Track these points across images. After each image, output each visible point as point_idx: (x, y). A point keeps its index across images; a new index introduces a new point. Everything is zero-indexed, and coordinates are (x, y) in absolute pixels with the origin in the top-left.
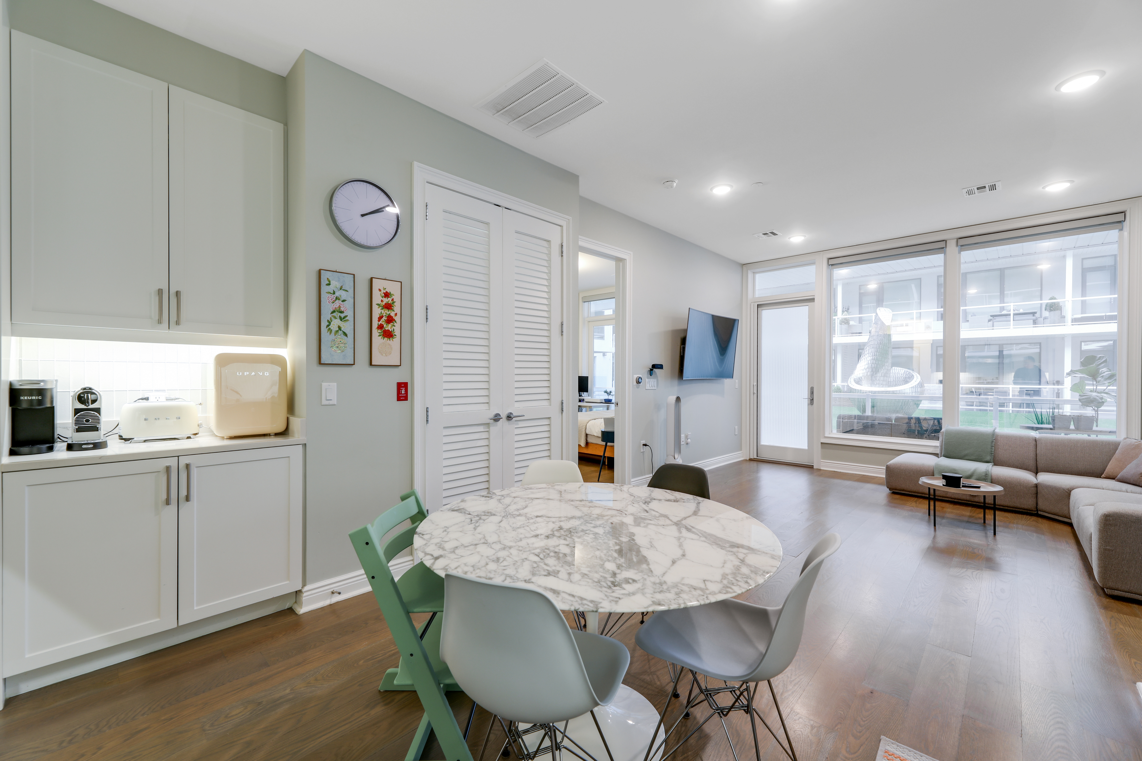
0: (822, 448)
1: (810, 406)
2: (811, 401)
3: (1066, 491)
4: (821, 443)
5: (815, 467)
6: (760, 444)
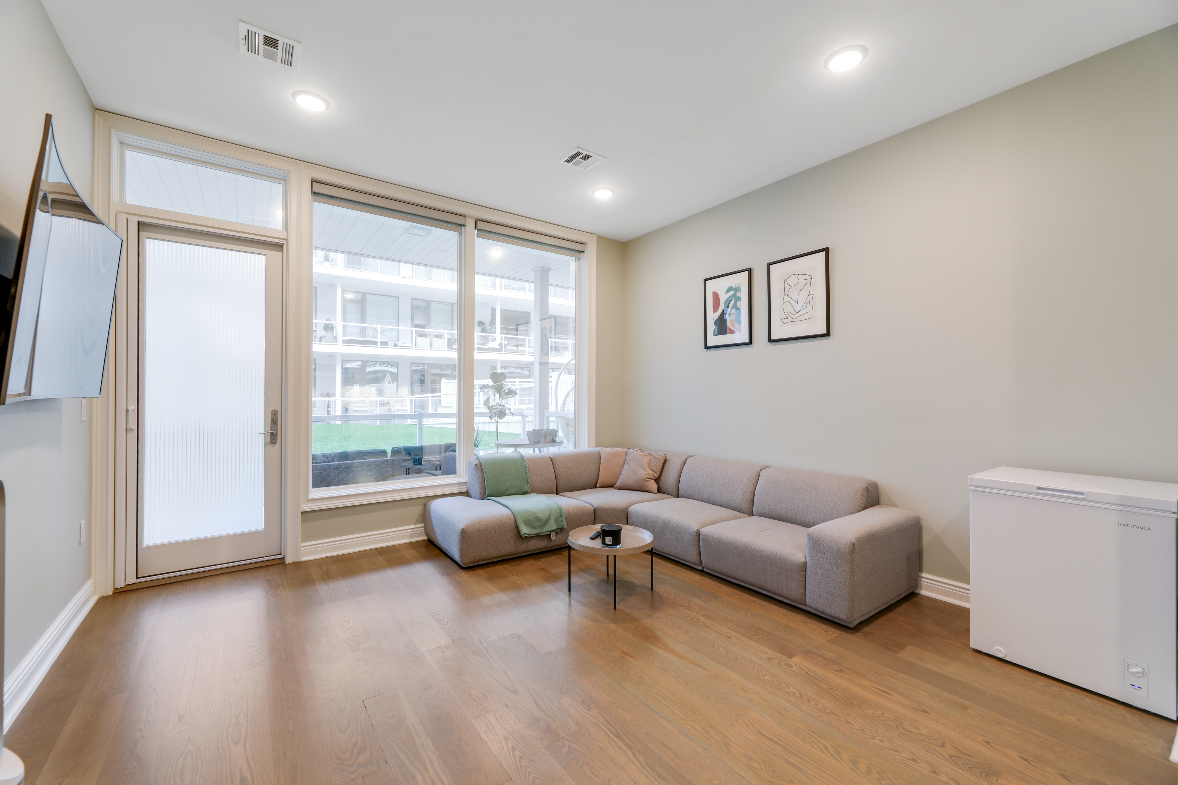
0: (303, 521)
1: (270, 446)
2: (273, 437)
3: (624, 511)
4: (302, 513)
5: (288, 561)
6: (142, 544)
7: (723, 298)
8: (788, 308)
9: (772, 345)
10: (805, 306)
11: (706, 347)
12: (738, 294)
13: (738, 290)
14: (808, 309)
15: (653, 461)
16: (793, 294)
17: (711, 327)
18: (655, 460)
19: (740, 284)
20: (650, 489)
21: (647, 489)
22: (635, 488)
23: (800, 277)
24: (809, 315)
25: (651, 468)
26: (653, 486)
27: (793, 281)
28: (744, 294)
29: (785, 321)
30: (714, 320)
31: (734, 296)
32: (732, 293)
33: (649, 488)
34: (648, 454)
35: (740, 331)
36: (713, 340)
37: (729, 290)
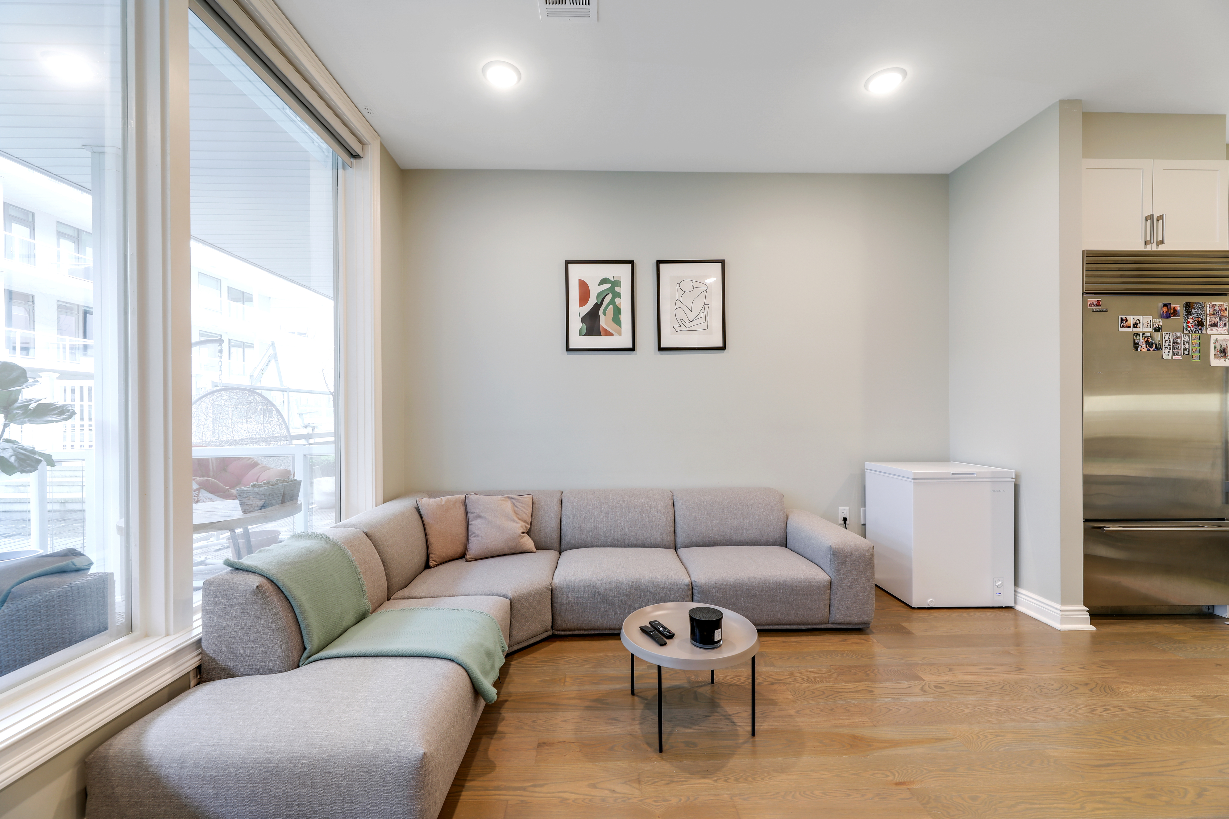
7: (595, 290)
8: (680, 314)
9: (661, 354)
10: (700, 316)
11: (569, 350)
12: (617, 289)
13: (616, 283)
14: (703, 320)
15: (518, 506)
16: (687, 300)
17: (576, 324)
18: (521, 505)
19: (620, 277)
20: (528, 548)
21: (525, 549)
22: (507, 551)
23: (695, 284)
24: (704, 326)
25: (519, 517)
26: (528, 543)
27: (687, 286)
28: (625, 290)
29: (678, 329)
30: (582, 316)
31: (611, 289)
32: (607, 286)
33: (527, 546)
34: (505, 498)
35: (620, 334)
36: (577, 341)
37: (604, 281)
